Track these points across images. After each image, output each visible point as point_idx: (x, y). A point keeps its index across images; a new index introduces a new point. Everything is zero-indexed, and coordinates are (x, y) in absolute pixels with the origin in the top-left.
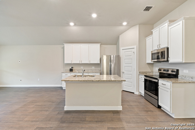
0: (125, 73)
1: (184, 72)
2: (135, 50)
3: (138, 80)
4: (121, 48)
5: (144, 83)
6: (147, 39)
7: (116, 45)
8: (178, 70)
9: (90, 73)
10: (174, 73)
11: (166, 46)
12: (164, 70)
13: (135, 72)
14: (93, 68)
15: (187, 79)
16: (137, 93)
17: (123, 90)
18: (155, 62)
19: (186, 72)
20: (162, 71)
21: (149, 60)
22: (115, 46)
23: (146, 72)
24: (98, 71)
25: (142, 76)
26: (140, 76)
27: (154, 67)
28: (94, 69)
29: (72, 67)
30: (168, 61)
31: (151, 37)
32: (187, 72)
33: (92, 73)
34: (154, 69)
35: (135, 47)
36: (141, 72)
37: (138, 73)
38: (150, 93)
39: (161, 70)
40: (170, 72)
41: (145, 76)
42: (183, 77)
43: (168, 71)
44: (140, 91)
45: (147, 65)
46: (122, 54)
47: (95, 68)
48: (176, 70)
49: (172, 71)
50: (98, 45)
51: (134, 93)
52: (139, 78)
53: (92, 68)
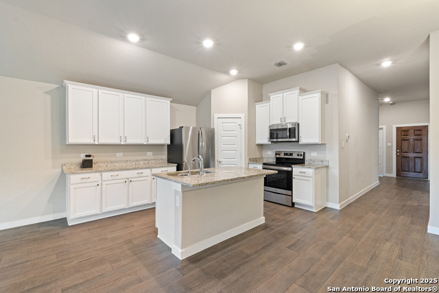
0: (222, 163)
2: (242, 122)
4: (215, 116)
7: (197, 106)
8: (304, 153)
9: (155, 167)
10: (302, 158)
11: (294, 120)
12: (286, 154)
14: (150, 154)
18: (272, 143)
19: (314, 155)
20: (282, 156)
21: (263, 138)
24: (160, 161)
27: (263, 150)
28: (152, 157)
29: (87, 156)
30: (298, 141)
31: (268, 104)
32: (316, 155)
33: (160, 167)
34: (264, 153)
35: (243, 115)
36: (251, 159)
37: (247, 161)
39: (279, 154)
40: (295, 156)
41: (264, 164)
42: (311, 162)
43: (291, 154)
45: (256, 146)
46: (218, 125)
47: (153, 155)
49: (298, 155)
50: (166, 103)
53: (146, 155)
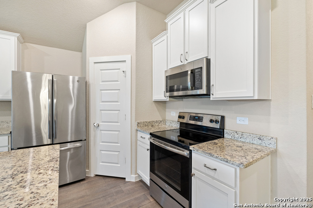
0: (101, 128)
1: (238, 122)
2: (127, 67)
3: (134, 144)
4: (91, 60)
5: (148, 153)
6: (154, 44)
7: (81, 51)
8: (223, 118)
10: (217, 126)
11: (203, 55)
12: (193, 118)
13: (127, 124)
15: (248, 141)
16: (131, 178)
17: (97, 175)
18: (172, 99)
19: (242, 123)
20: (187, 120)
21: (160, 93)
22: (79, 54)
23: (151, 124)
25: (144, 135)
26: (140, 134)
27: (167, 110)
30: (208, 95)
31: (165, 37)
32: (247, 122)
34: (167, 113)
35: (127, 58)
36: (141, 123)
37: (135, 127)
38: (167, 186)
39: (183, 118)
40: (206, 123)
41: (150, 134)
42: (237, 136)
43: (200, 119)
44: (139, 172)
45: (154, 104)
46: (94, 74)
48: (219, 119)
49: (211, 121)
51: (125, 178)
52: (136, 140)
